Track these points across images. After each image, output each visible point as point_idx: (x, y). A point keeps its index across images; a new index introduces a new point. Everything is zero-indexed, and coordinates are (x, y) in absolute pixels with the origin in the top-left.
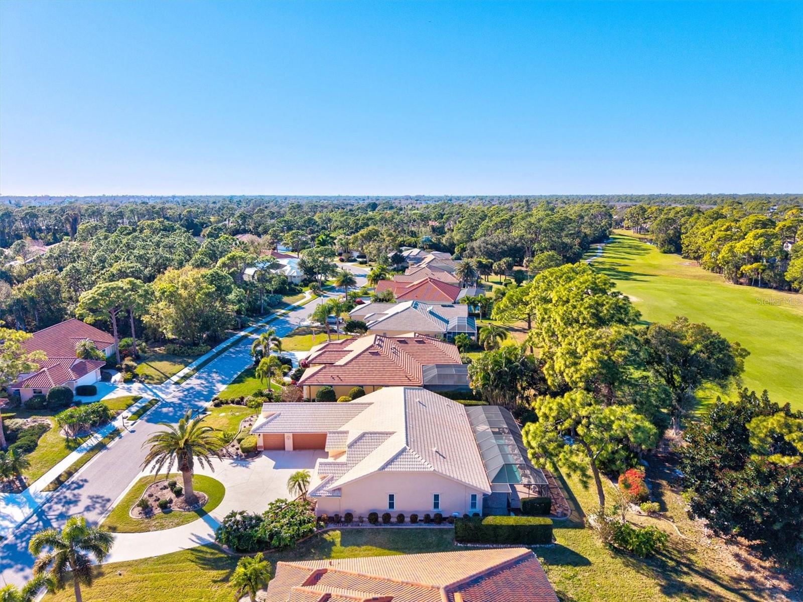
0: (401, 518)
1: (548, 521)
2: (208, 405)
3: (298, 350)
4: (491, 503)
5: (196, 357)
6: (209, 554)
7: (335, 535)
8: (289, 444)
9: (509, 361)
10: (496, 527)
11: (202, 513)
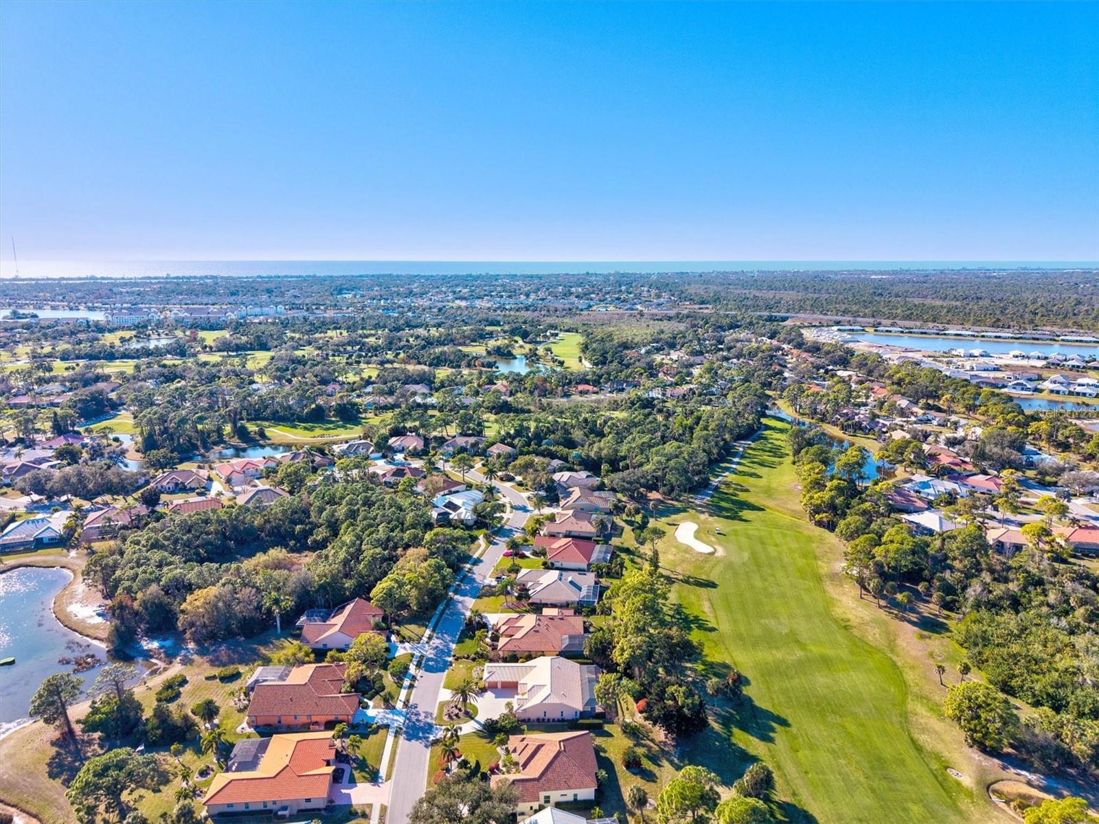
0: (549, 720)
1: (601, 721)
2: (451, 659)
3: (489, 612)
4: (583, 715)
5: (429, 620)
6: (481, 734)
7: (525, 727)
8: (499, 686)
9: (601, 642)
10: (583, 724)
11: (473, 719)
